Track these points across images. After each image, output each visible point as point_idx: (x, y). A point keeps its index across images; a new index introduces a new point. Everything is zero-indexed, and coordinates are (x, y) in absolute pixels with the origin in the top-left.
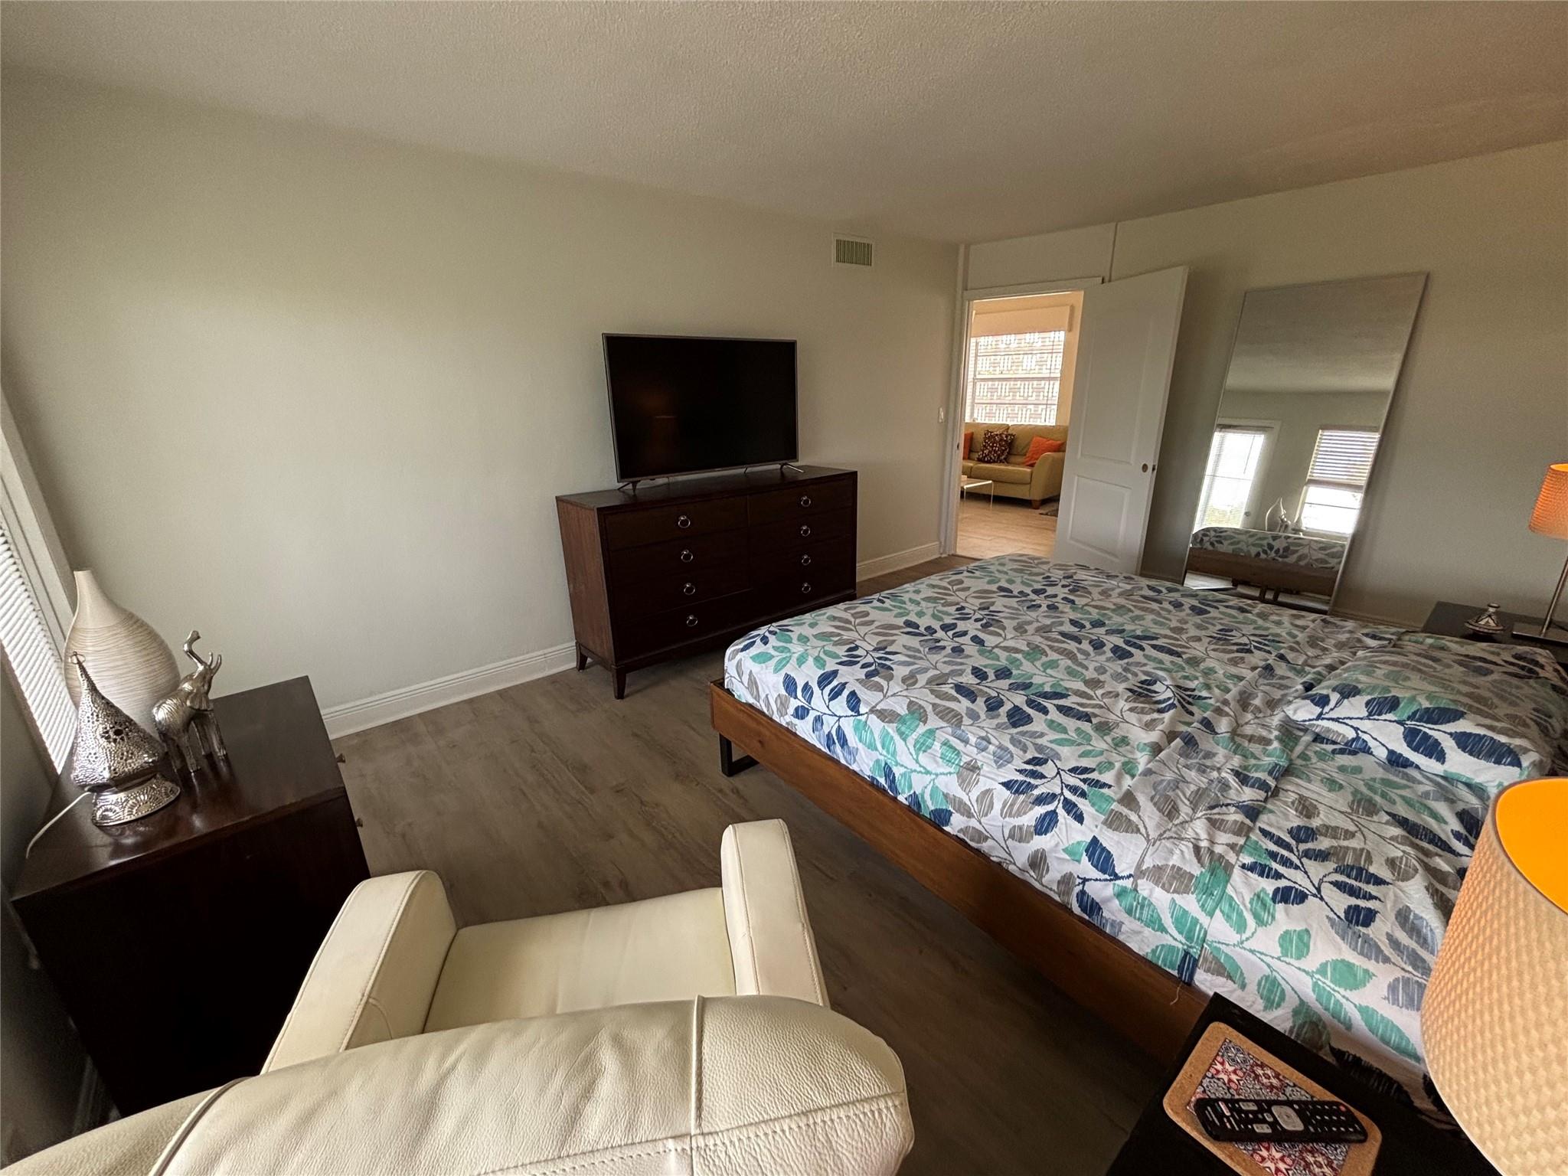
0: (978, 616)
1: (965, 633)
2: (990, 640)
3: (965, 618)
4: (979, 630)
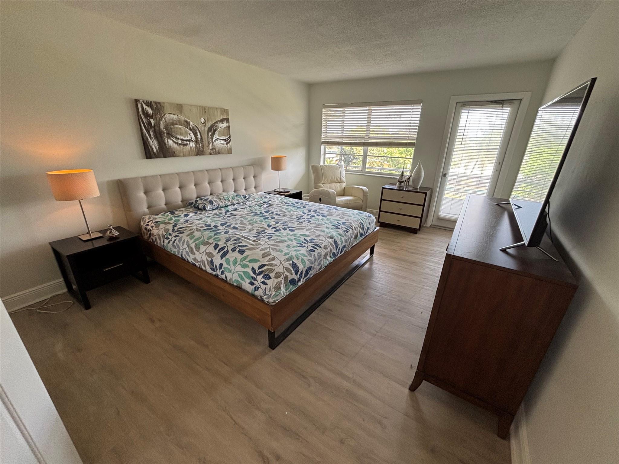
0: (304, 220)
1: (308, 215)
2: (301, 213)
3: (308, 219)
4: (304, 216)
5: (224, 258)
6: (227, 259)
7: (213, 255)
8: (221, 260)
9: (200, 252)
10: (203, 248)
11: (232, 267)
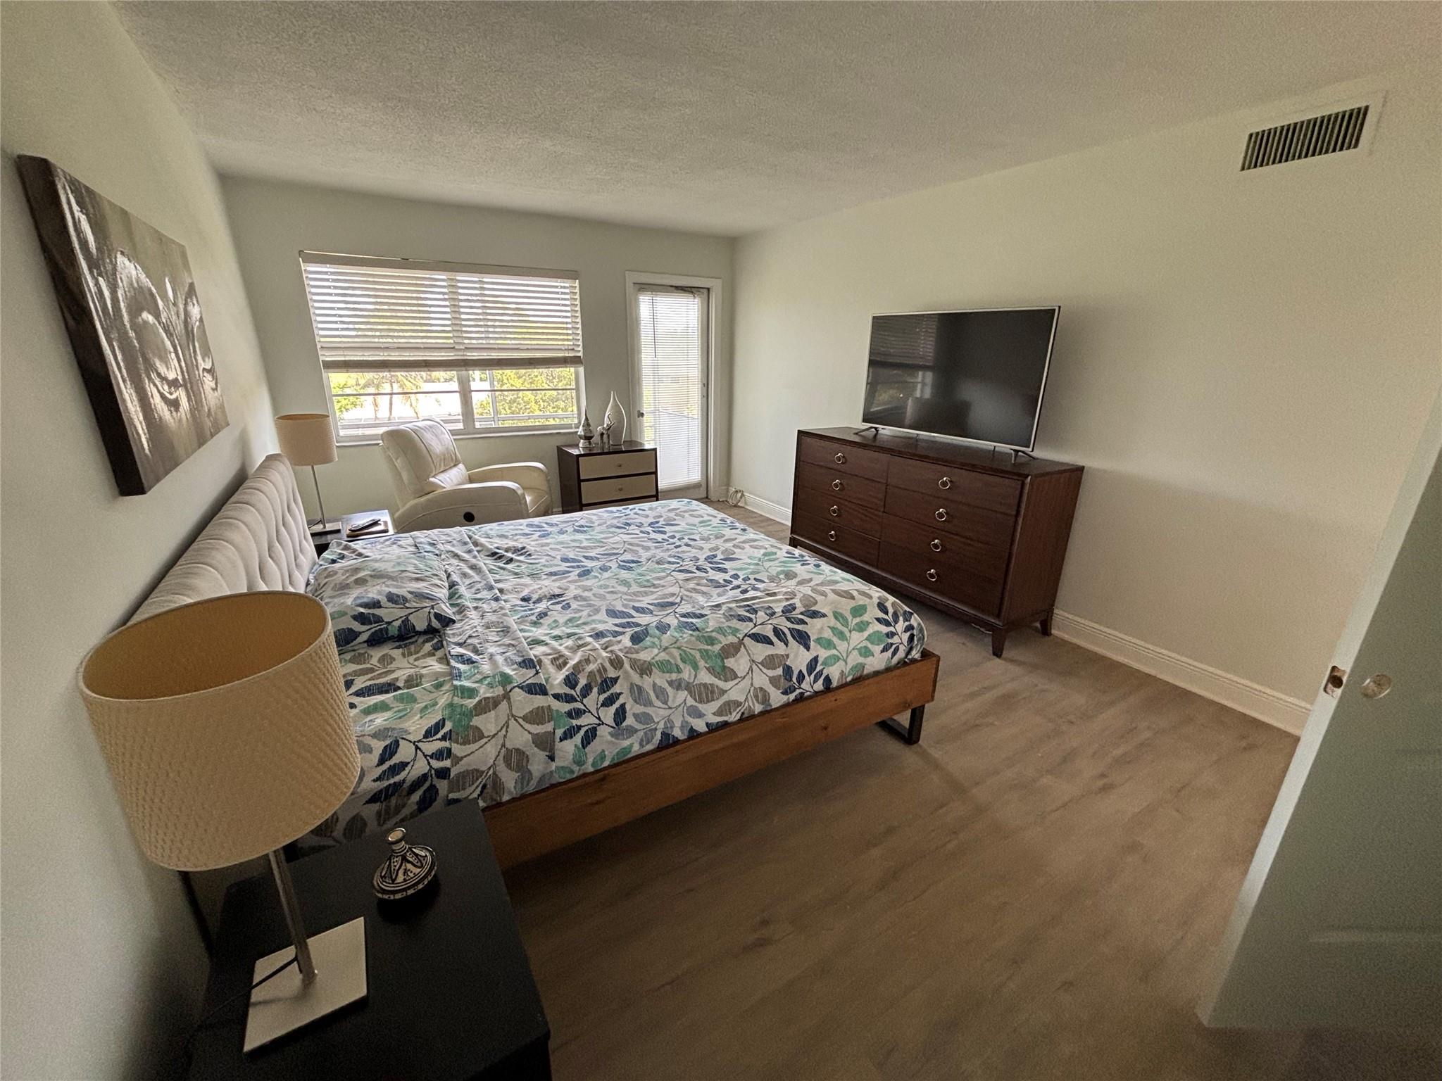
5: (812, 644)
6: (818, 641)
7: (782, 655)
8: (808, 650)
9: (739, 675)
10: (739, 664)
11: (842, 646)
